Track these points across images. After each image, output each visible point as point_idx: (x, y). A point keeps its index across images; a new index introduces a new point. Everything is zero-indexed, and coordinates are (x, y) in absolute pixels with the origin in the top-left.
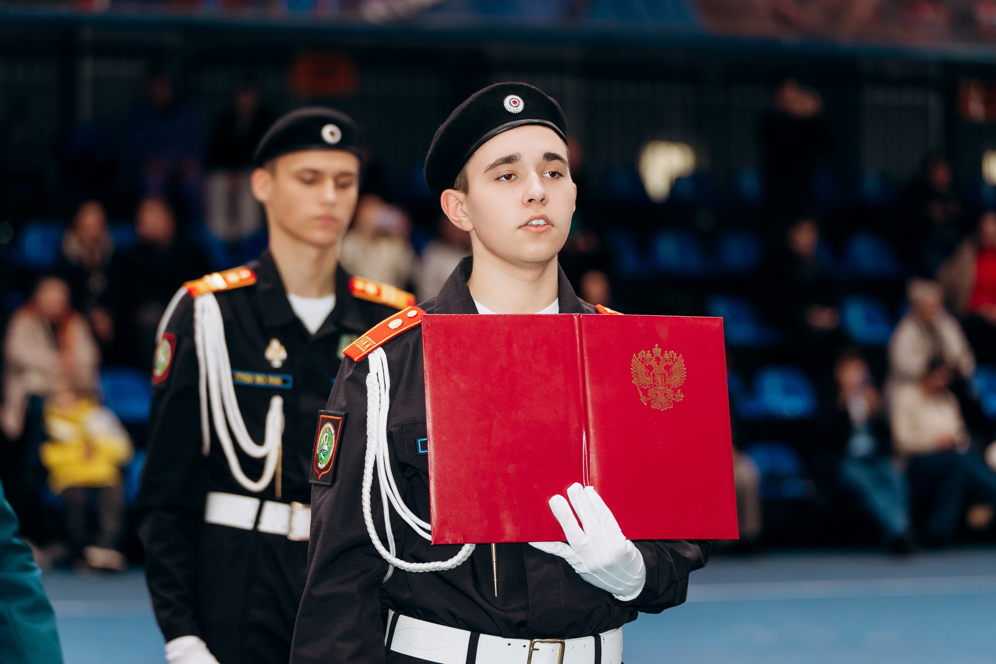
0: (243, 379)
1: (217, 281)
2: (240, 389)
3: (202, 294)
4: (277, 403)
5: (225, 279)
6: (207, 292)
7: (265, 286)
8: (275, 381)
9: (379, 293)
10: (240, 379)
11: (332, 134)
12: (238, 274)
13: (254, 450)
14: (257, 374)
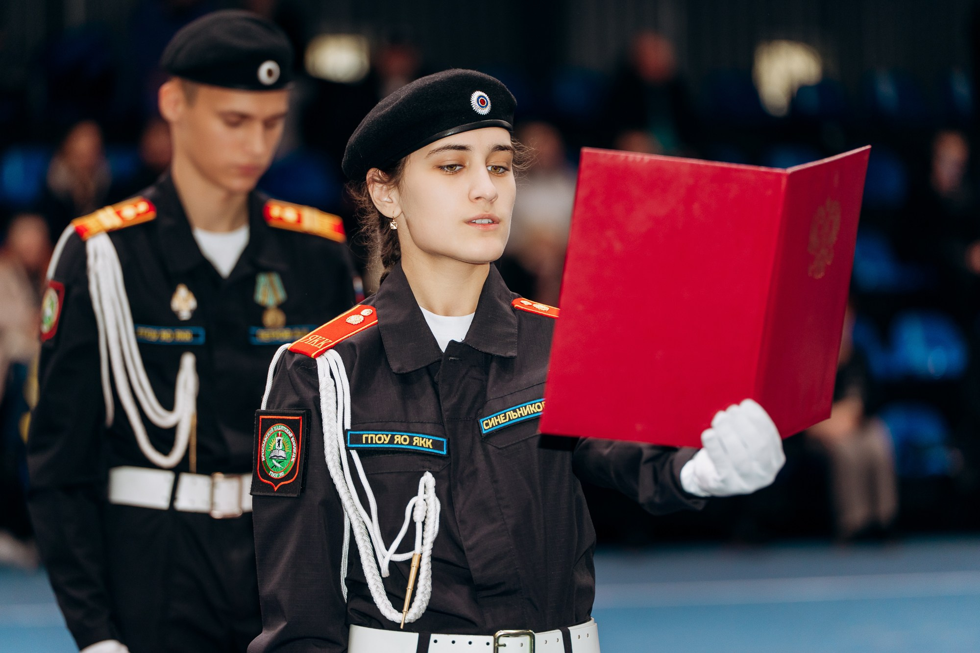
0: (147, 334)
1: (109, 217)
2: (144, 346)
3: (94, 235)
4: (188, 361)
5: (118, 214)
6: (99, 232)
7: (167, 222)
8: (184, 336)
9: (299, 221)
10: (143, 335)
11: (270, 72)
12: (136, 206)
13: (162, 418)
14: (162, 329)
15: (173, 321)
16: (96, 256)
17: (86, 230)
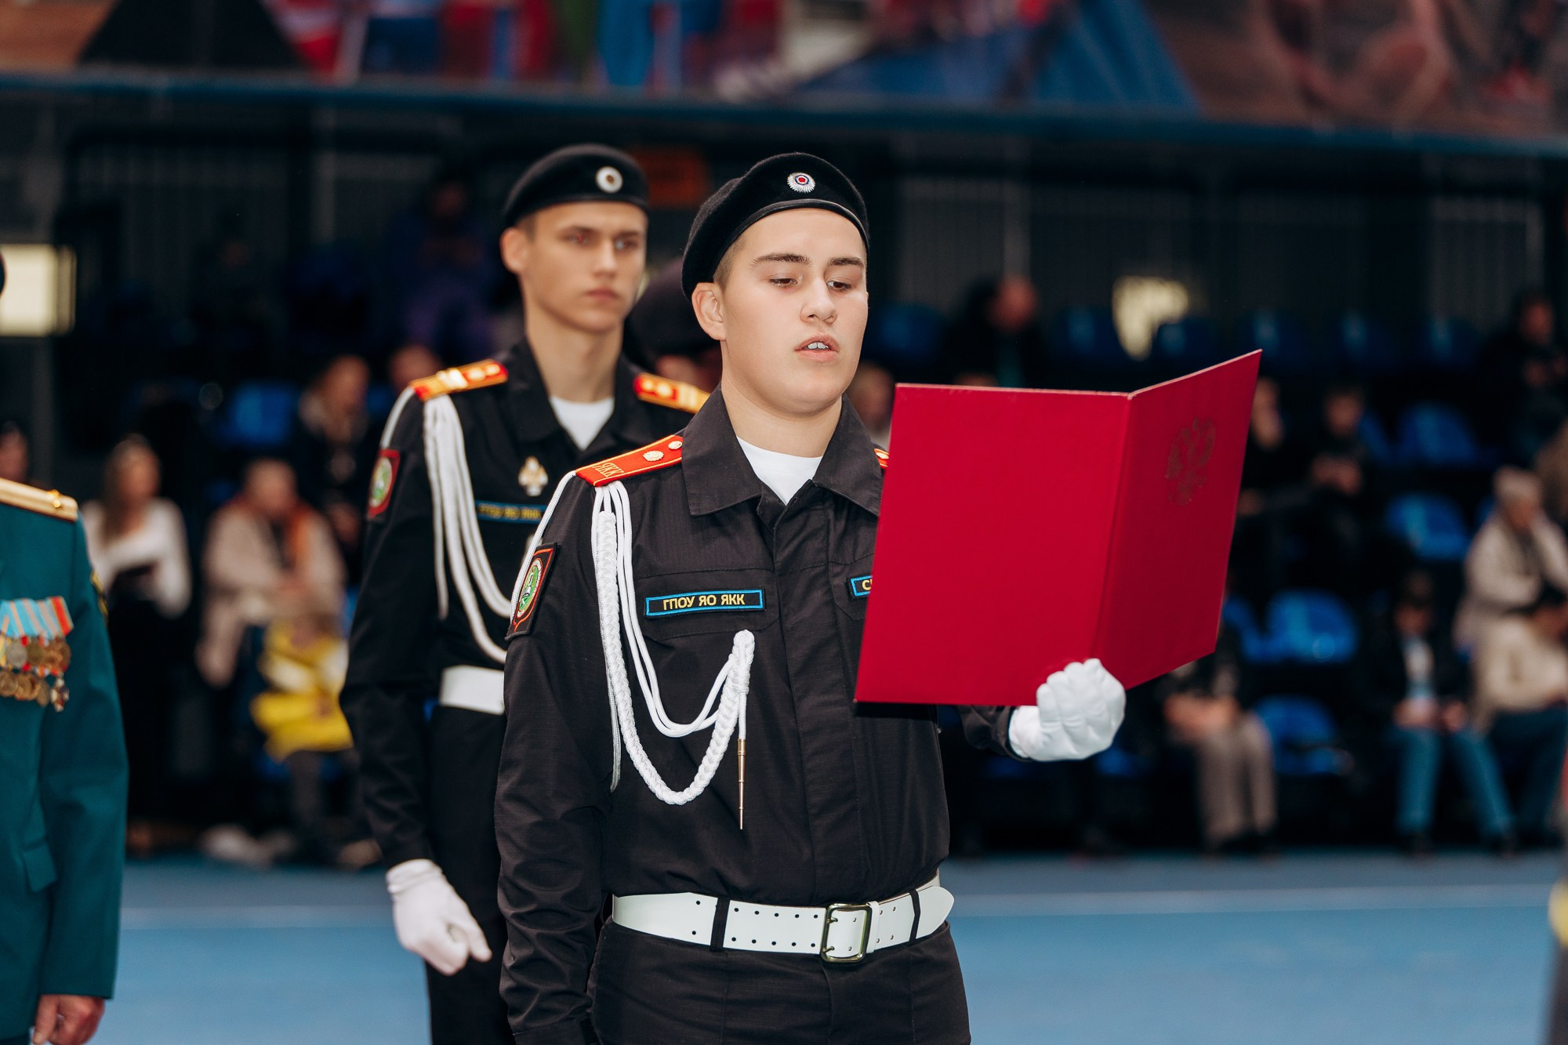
0: (489, 512)
1: (454, 378)
2: (487, 527)
3: (434, 397)
5: (465, 376)
6: (440, 393)
7: (520, 386)
8: (532, 514)
9: (674, 395)
10: (485, 512)
11: (610, 179)
12: (484, 369)
13: (505, 608)
14: (507, 506)
15: (520, 497)
16: (435, 419)
17: (425, 390)
